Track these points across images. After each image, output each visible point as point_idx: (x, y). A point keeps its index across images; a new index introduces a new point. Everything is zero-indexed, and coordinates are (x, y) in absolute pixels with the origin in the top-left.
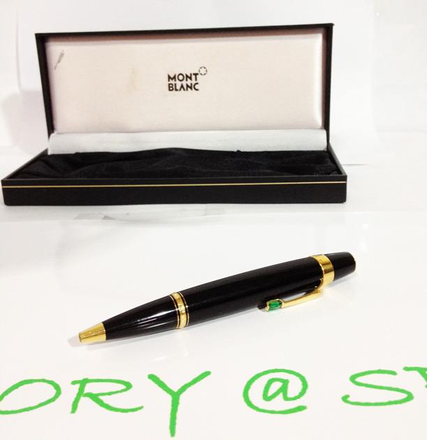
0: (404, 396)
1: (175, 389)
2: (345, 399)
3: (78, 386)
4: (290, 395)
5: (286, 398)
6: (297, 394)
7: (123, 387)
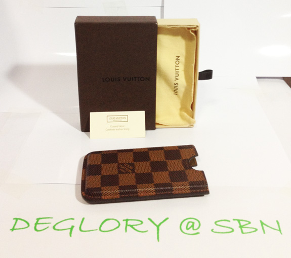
0: (231, 230)
1: (158, 224)
2: (212, 230)
3: (125, 222)
4: (195, 228)
5: (193, 229)
6: (197, 228)
7: (140, 223)
